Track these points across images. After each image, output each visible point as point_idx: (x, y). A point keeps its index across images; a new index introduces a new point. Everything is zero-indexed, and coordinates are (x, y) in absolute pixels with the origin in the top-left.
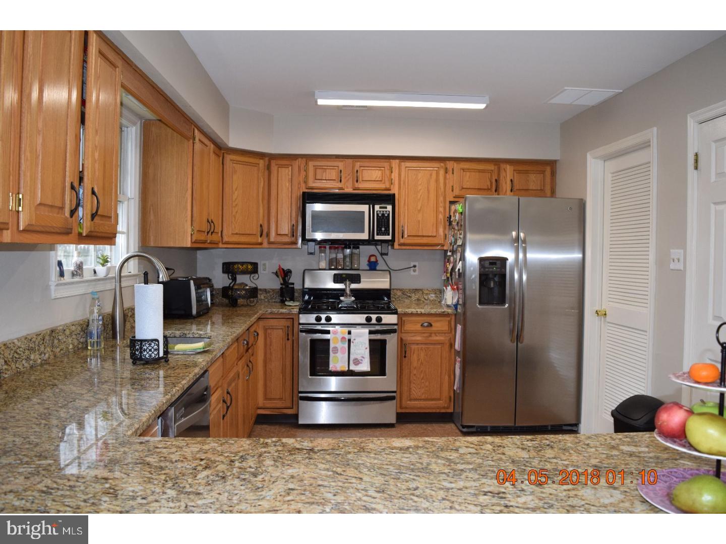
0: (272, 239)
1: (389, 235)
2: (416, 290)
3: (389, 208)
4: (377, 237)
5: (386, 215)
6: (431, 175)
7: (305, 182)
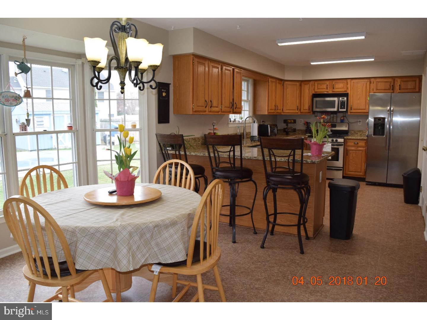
0: (302, 111)
1: (345, 109)
2: (360, 131)
3: (345, 98)
4: (340, 110)
5: (344, 101)
6: (364, 85)
7: (314, 90)
